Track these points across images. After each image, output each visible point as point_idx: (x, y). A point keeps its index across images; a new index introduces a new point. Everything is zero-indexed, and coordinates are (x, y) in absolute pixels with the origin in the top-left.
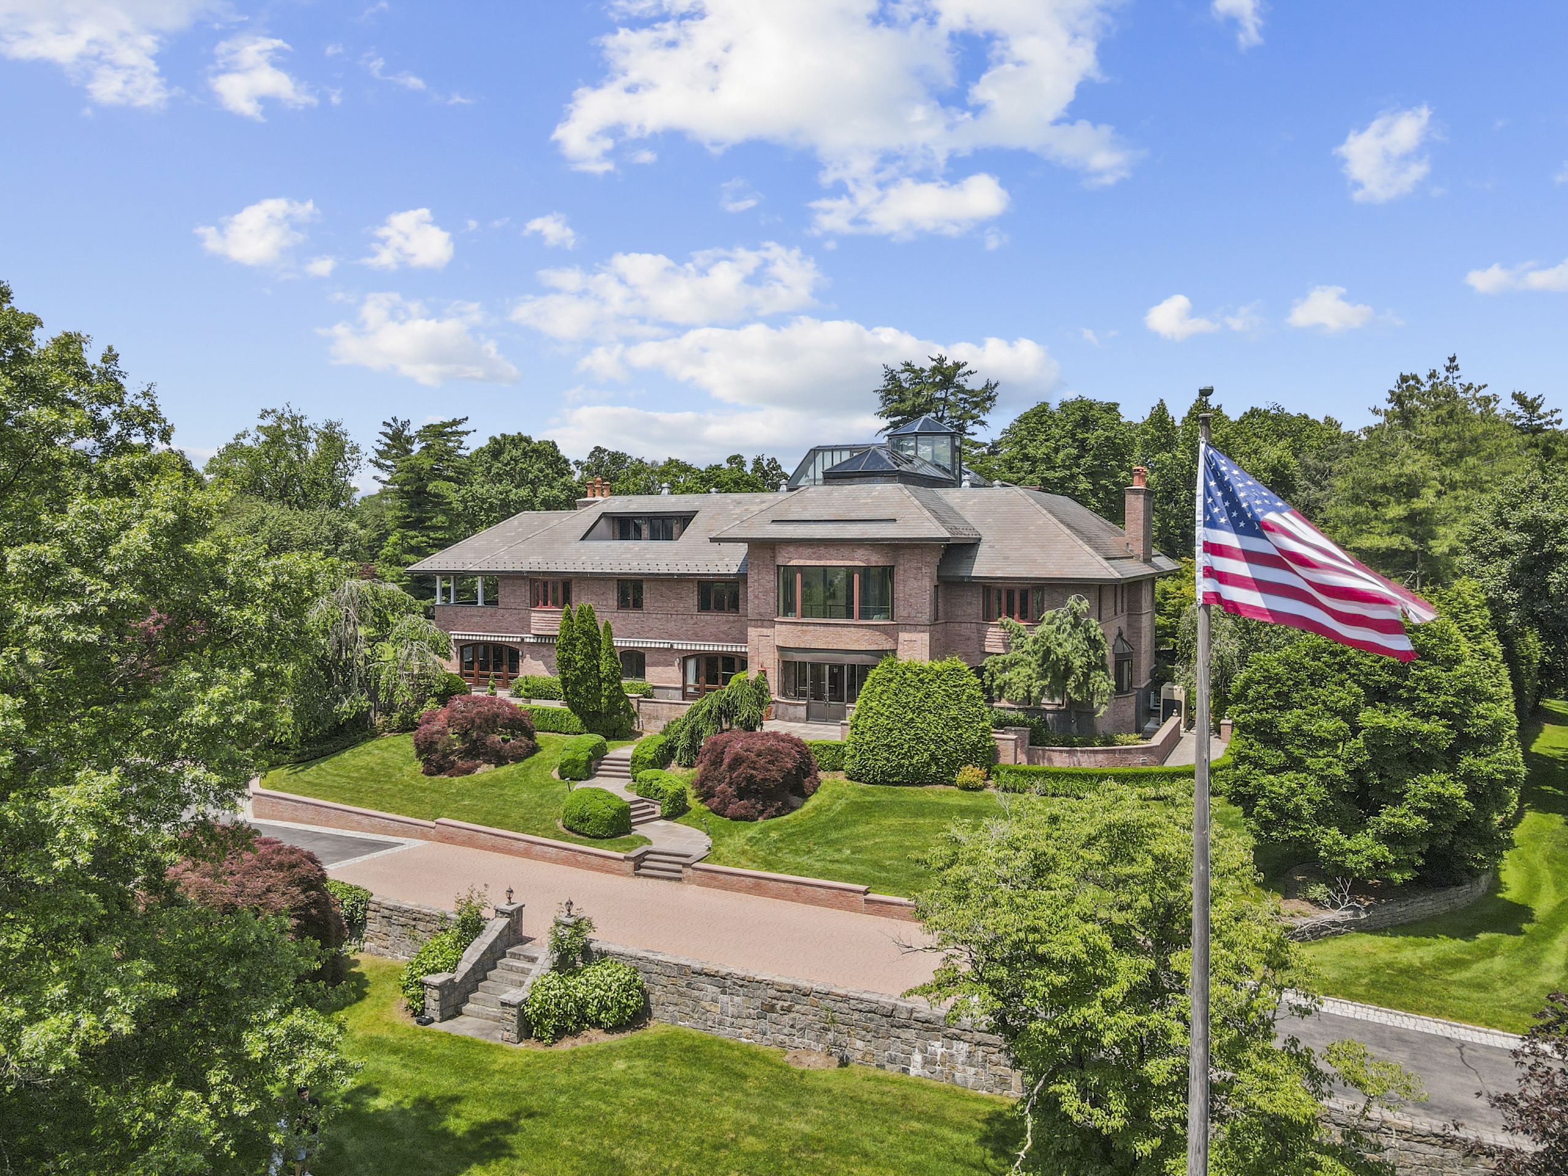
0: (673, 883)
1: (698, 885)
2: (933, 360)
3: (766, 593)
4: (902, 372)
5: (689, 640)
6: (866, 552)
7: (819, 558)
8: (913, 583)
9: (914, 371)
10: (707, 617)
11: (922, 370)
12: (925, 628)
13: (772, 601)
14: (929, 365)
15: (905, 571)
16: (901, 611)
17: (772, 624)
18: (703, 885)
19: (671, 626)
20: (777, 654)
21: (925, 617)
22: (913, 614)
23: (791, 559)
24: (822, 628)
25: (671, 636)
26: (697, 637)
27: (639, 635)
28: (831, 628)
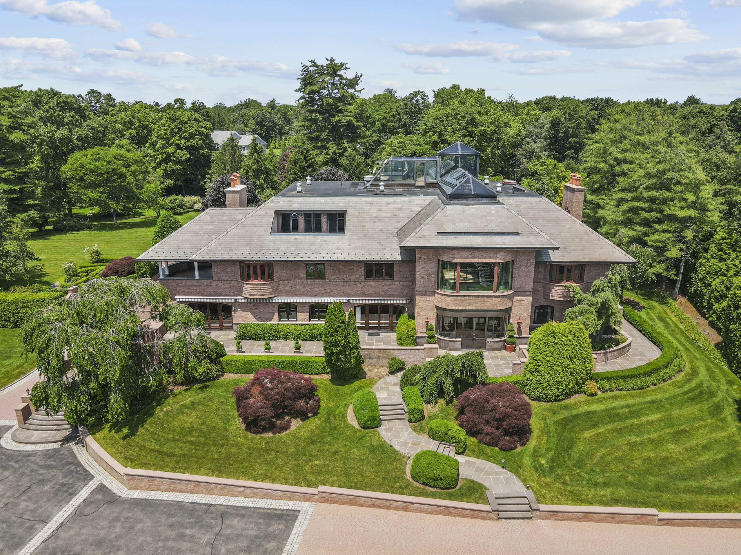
0: (526, 520)
1: (543, 519)
2: (328, 60)
3: (429, 275)
4: (311, 66)
5: (359, 296)
6: (504, 254)
7: (474, 258)
8: (524, 269)
9: (318, 66)
10: (371, 282)
11: (322, 66)
12: (528, 293)
13: (433, 280)
14: (325, 63)
15: (520, 261)
16: (517, 284)
17: (434, 293)
18: (547, 519)
19: (346, 289)
20: (435, 310)
21: (530, 288)
22: (523, 285)
23: (454, 258)
24: (474, 298)
25: (346, 295)
26: (364, 294)
27: (323, 295)
28: (479, 298)
